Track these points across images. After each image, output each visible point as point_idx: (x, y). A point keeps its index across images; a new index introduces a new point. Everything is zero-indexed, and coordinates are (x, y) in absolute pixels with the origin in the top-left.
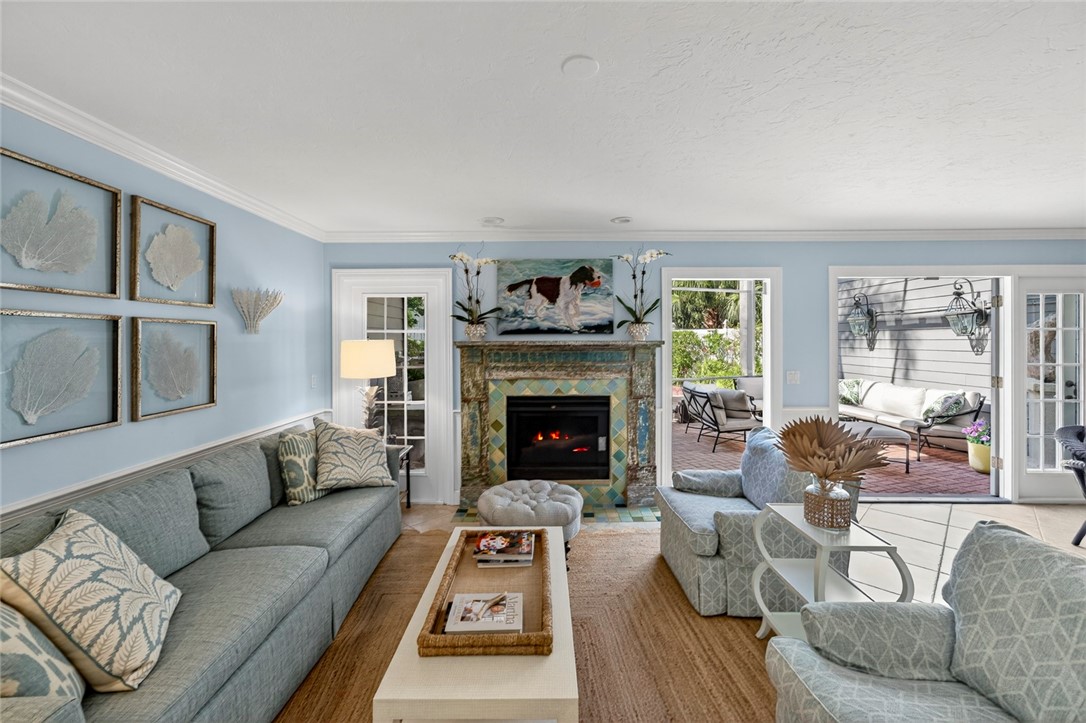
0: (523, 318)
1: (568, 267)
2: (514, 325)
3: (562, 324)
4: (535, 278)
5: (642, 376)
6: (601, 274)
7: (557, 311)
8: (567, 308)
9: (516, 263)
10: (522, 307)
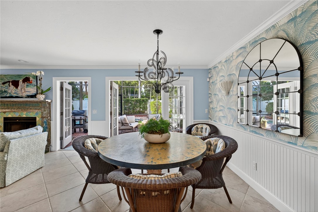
0: (7, 93)
1: (21, 77)
2: (5, 95)
3: (20, 95)
4: (11, 80)
5: (45, 111)
6: (32, 79)
7: (18, 91)
8: (21, 90)
9: (5, 75)
10: (7, 90)
